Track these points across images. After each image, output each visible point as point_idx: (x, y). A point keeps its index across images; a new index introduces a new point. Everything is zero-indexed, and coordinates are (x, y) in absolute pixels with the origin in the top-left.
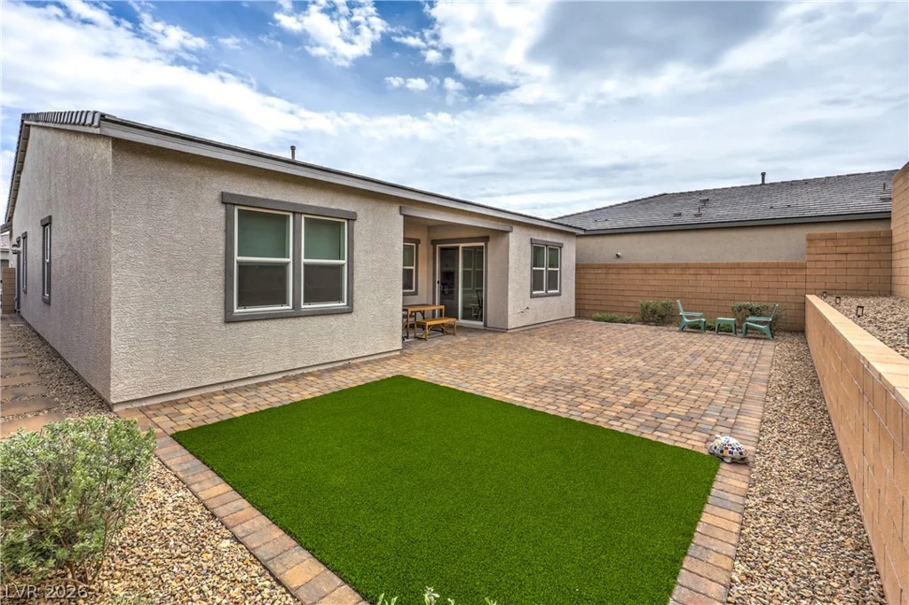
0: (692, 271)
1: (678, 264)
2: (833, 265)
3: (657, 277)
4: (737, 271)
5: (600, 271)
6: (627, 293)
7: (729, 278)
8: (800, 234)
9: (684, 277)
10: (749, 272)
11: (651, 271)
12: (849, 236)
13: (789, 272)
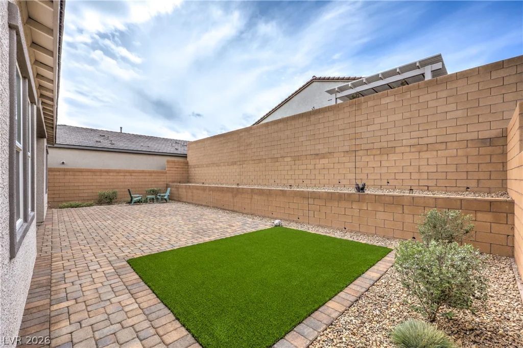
0: (122, 174)
1: (115, 170)
2: (174, 172)
3: (102, 177)
4: (143, 174)
5: (58, 173)
6: (81, 188)
7: (140, 177)
8: (165, 159)
9: (118, 177)
10: (147, 174)
11: (98, 174)
12: (178, 162)
13: (162, 175)
